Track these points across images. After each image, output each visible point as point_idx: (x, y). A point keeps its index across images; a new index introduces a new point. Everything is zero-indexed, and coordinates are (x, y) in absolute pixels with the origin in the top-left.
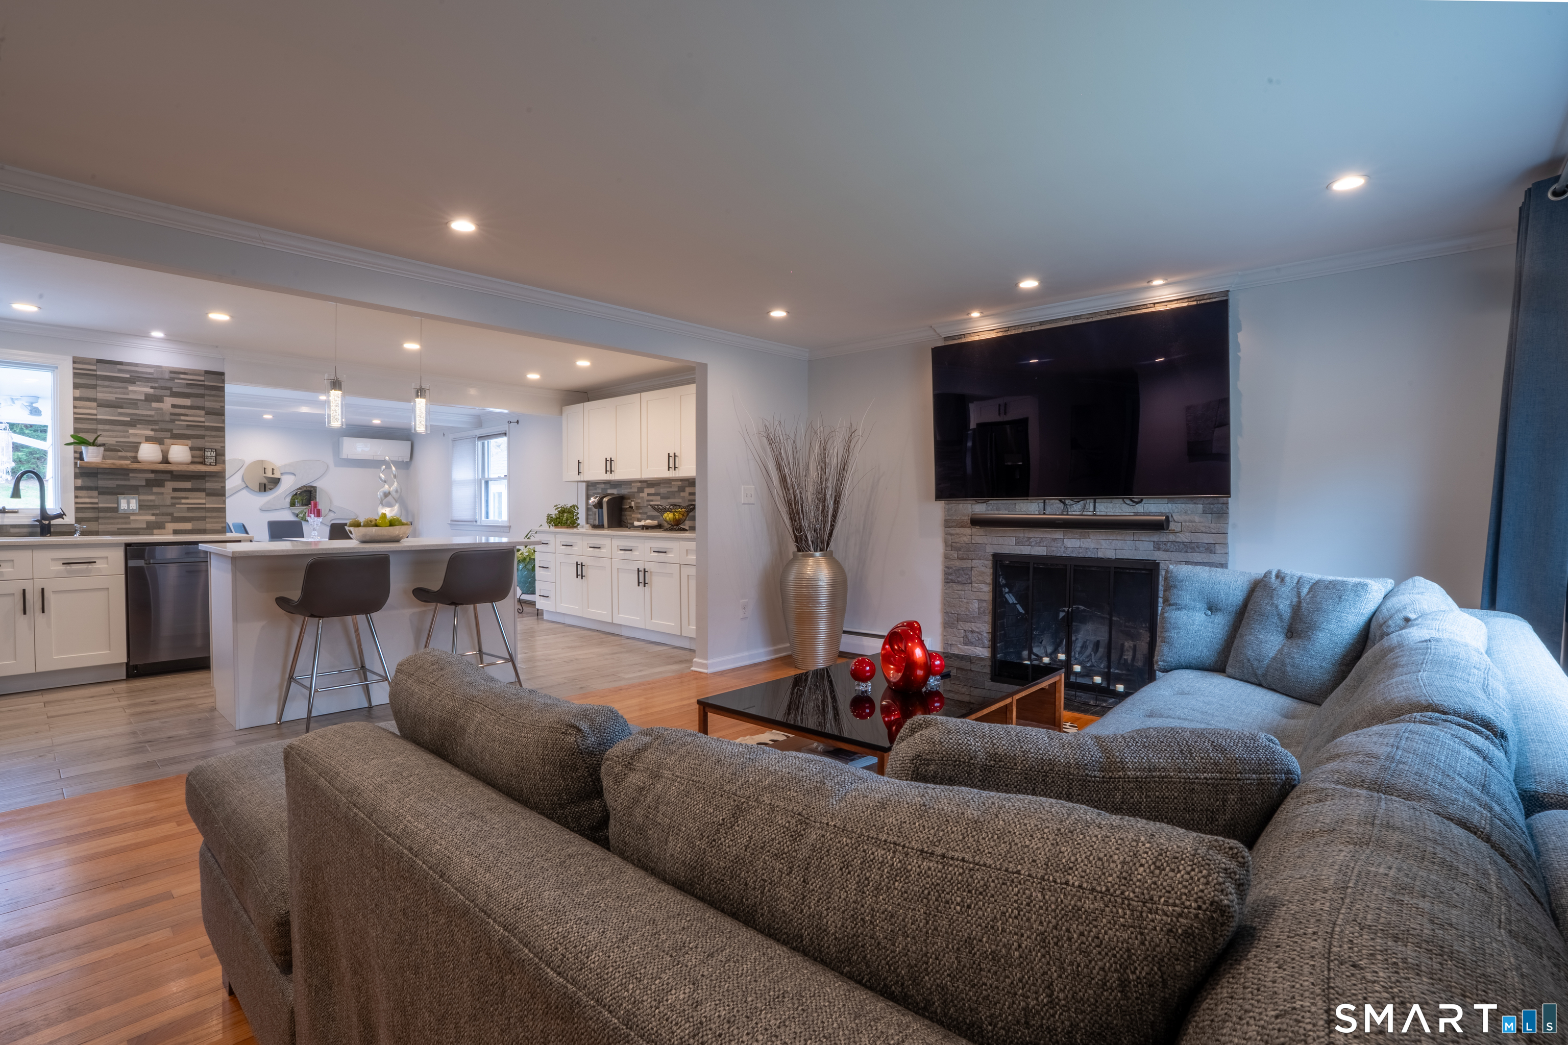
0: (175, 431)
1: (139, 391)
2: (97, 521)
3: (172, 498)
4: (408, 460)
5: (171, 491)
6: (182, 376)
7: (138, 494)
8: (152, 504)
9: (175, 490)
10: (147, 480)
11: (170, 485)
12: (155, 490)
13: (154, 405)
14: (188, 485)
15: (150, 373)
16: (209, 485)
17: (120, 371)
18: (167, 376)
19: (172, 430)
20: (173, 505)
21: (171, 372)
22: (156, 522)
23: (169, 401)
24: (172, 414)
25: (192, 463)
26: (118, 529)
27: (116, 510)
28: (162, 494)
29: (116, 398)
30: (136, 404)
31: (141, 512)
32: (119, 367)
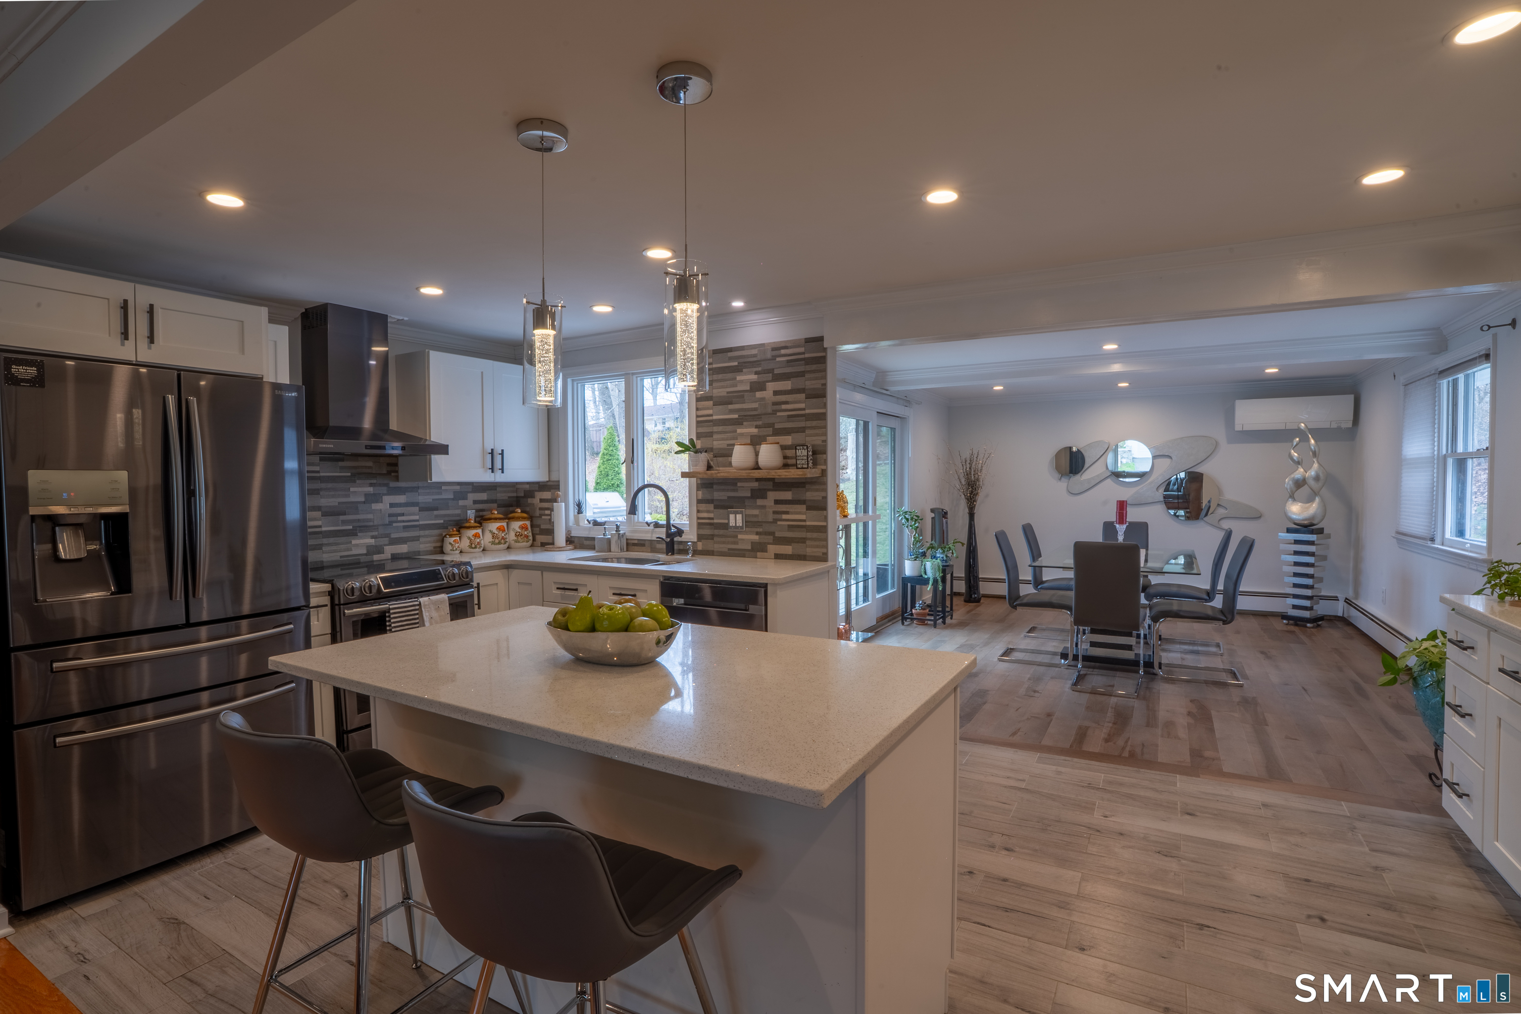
0: (777, 426)
1: (748, 377)
2: (713, 539)
3: (775, 513)
4: (1350, 425)
5: (773, 504)
6: (783, 352)
7: (744, 507)
8: (755, 519)
9: (777, 502)
10: (752, 490)
11: (772, 495)
12: (760, 502)
13: (759, 394)
14: (788, 495)
15: (755, 356)
16: (811, 495)
17: (731, 359)
18: (769, 355)
19: (774, 424)
20: (775, 521)
21: (774, 349)
22: (760, 543)
23: (771, 386)
24: (774, 404)
25: (786, 466)
26: (729, 549)
27: (726, 526)
28: (763, 507)
29: (728, 393)
30: (743, 396)
31: (747, 529)
32: (730, 354)
